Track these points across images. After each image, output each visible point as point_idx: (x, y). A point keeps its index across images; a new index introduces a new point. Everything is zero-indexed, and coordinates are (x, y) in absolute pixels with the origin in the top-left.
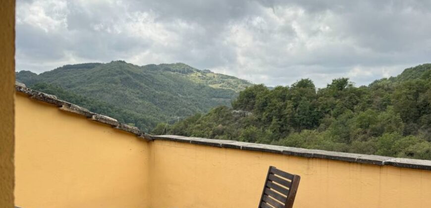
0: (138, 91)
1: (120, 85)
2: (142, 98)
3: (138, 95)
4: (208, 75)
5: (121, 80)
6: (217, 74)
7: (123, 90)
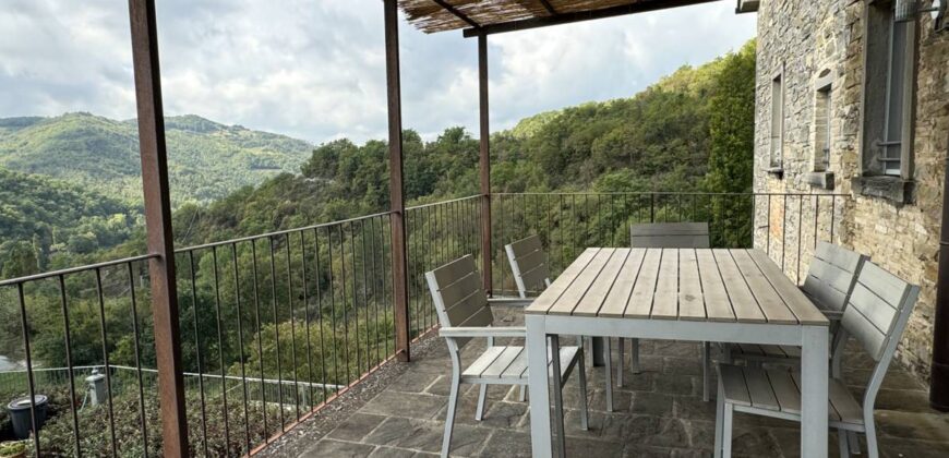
0: (122, 162)
1: (84, 153)
2: (130, 173)
3: (123, 169)
4: (241, 133)
5: (87, 144)
6: (256, 132)
7: (94, 161)
